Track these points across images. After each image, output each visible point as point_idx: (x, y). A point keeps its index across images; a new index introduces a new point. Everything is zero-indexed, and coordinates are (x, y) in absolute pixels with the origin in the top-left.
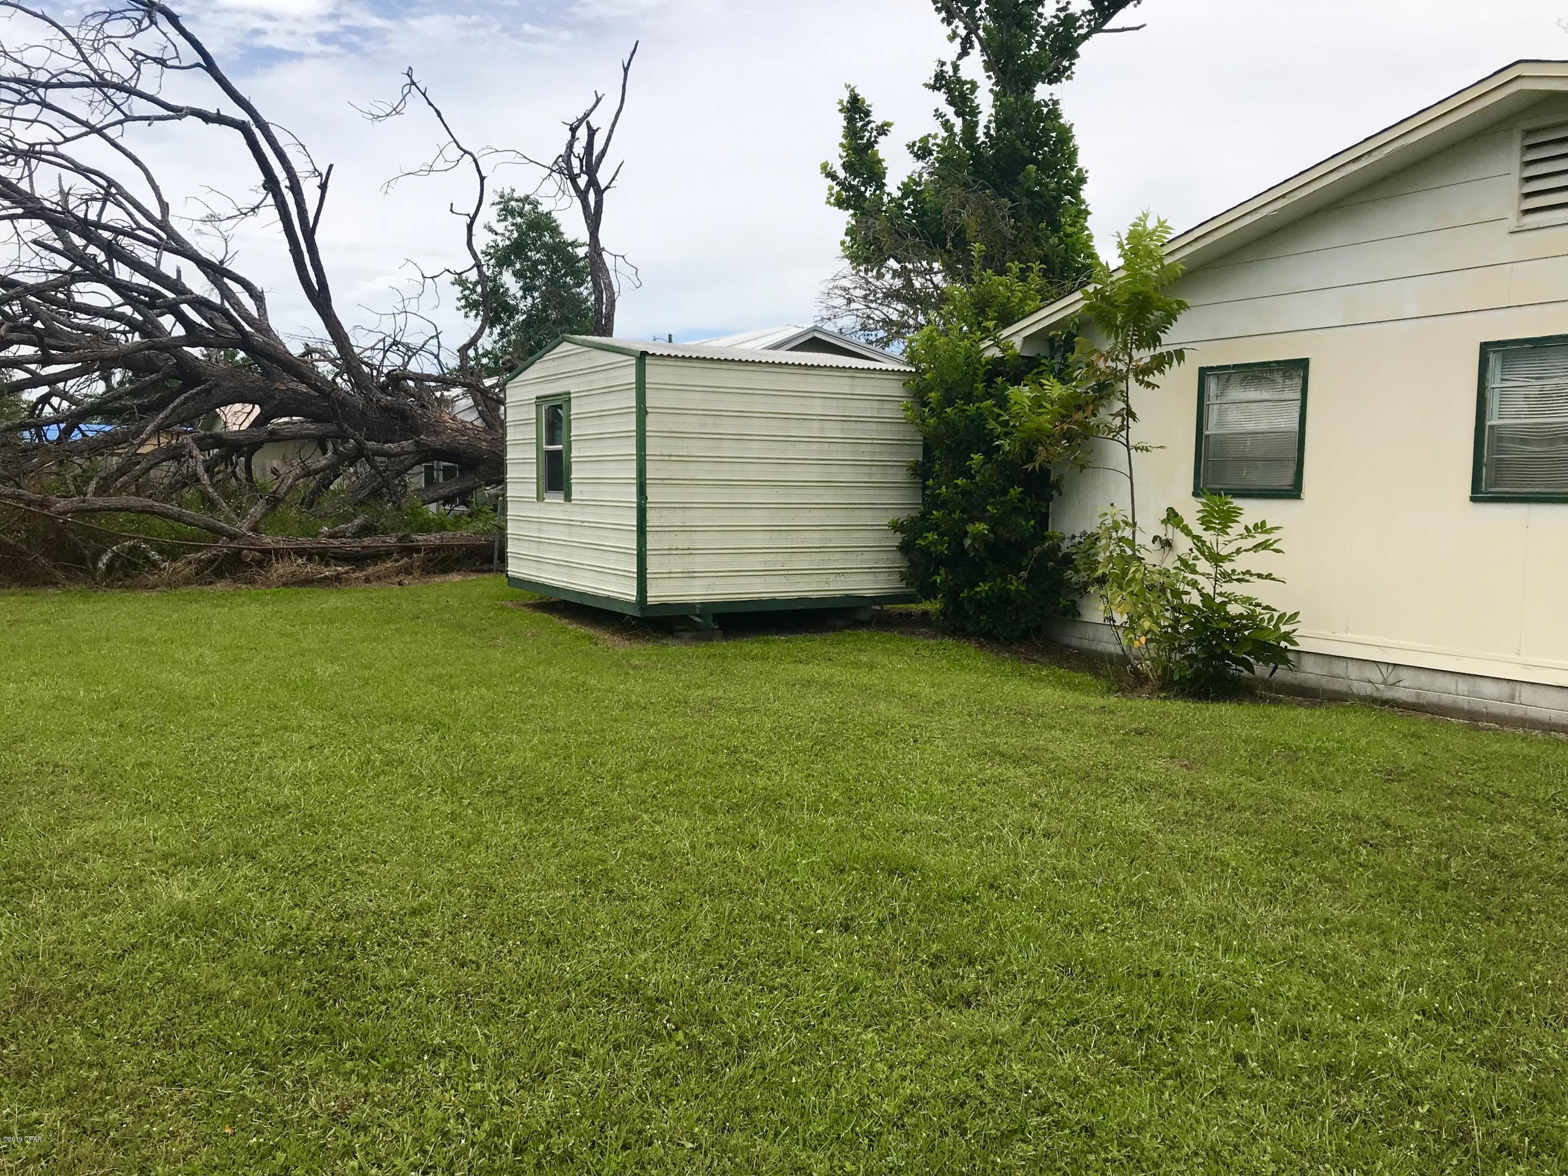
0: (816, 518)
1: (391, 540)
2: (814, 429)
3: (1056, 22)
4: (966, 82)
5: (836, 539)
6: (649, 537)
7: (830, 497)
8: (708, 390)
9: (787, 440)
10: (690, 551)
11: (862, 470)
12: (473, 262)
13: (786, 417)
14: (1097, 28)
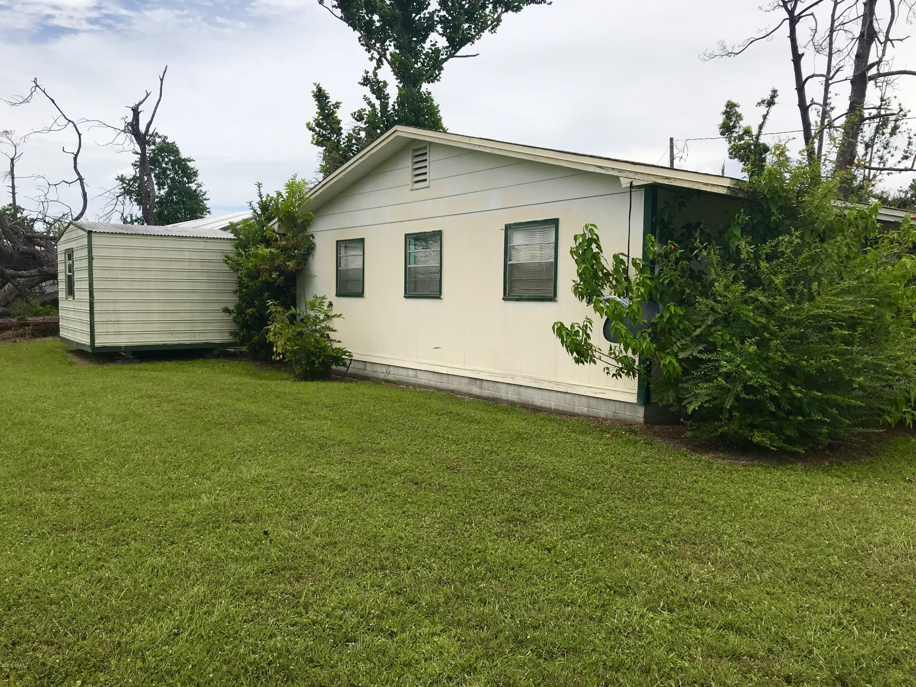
0: (188, 306)
1: (14, 320)
2: (186, 266)
3: (430, 51)
4: (381, 82)
5: (199, 317)
6: (95, 316)
7: (195, 297)
8: (126, 248)
9: (170, 270)
10: (118, 322)
11: (212, 284)
12: (77, 177)
13: (170, 260)
14: (452, 56)
